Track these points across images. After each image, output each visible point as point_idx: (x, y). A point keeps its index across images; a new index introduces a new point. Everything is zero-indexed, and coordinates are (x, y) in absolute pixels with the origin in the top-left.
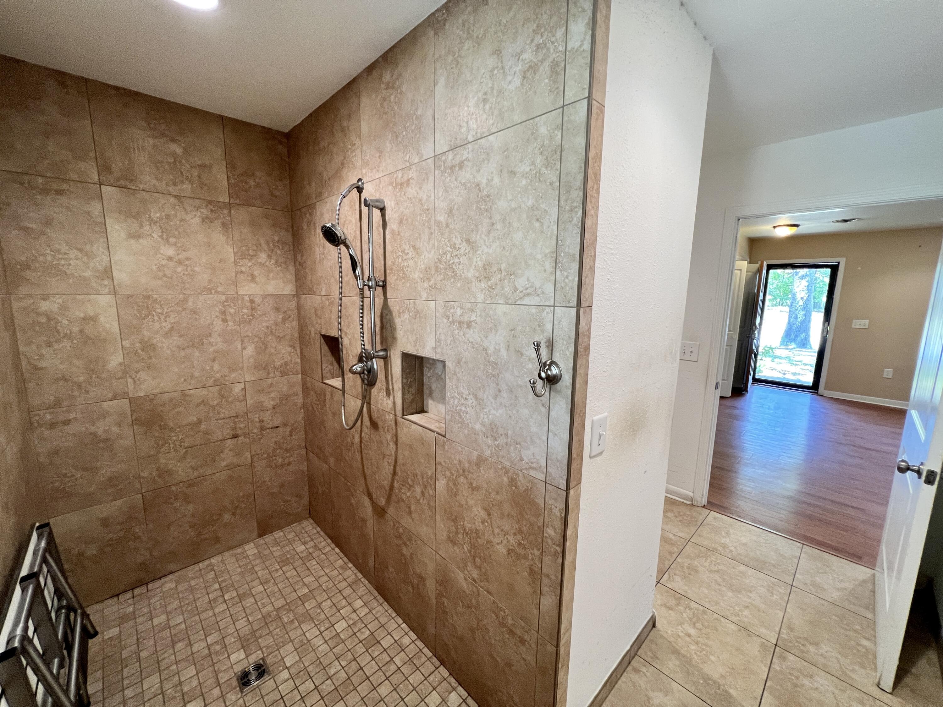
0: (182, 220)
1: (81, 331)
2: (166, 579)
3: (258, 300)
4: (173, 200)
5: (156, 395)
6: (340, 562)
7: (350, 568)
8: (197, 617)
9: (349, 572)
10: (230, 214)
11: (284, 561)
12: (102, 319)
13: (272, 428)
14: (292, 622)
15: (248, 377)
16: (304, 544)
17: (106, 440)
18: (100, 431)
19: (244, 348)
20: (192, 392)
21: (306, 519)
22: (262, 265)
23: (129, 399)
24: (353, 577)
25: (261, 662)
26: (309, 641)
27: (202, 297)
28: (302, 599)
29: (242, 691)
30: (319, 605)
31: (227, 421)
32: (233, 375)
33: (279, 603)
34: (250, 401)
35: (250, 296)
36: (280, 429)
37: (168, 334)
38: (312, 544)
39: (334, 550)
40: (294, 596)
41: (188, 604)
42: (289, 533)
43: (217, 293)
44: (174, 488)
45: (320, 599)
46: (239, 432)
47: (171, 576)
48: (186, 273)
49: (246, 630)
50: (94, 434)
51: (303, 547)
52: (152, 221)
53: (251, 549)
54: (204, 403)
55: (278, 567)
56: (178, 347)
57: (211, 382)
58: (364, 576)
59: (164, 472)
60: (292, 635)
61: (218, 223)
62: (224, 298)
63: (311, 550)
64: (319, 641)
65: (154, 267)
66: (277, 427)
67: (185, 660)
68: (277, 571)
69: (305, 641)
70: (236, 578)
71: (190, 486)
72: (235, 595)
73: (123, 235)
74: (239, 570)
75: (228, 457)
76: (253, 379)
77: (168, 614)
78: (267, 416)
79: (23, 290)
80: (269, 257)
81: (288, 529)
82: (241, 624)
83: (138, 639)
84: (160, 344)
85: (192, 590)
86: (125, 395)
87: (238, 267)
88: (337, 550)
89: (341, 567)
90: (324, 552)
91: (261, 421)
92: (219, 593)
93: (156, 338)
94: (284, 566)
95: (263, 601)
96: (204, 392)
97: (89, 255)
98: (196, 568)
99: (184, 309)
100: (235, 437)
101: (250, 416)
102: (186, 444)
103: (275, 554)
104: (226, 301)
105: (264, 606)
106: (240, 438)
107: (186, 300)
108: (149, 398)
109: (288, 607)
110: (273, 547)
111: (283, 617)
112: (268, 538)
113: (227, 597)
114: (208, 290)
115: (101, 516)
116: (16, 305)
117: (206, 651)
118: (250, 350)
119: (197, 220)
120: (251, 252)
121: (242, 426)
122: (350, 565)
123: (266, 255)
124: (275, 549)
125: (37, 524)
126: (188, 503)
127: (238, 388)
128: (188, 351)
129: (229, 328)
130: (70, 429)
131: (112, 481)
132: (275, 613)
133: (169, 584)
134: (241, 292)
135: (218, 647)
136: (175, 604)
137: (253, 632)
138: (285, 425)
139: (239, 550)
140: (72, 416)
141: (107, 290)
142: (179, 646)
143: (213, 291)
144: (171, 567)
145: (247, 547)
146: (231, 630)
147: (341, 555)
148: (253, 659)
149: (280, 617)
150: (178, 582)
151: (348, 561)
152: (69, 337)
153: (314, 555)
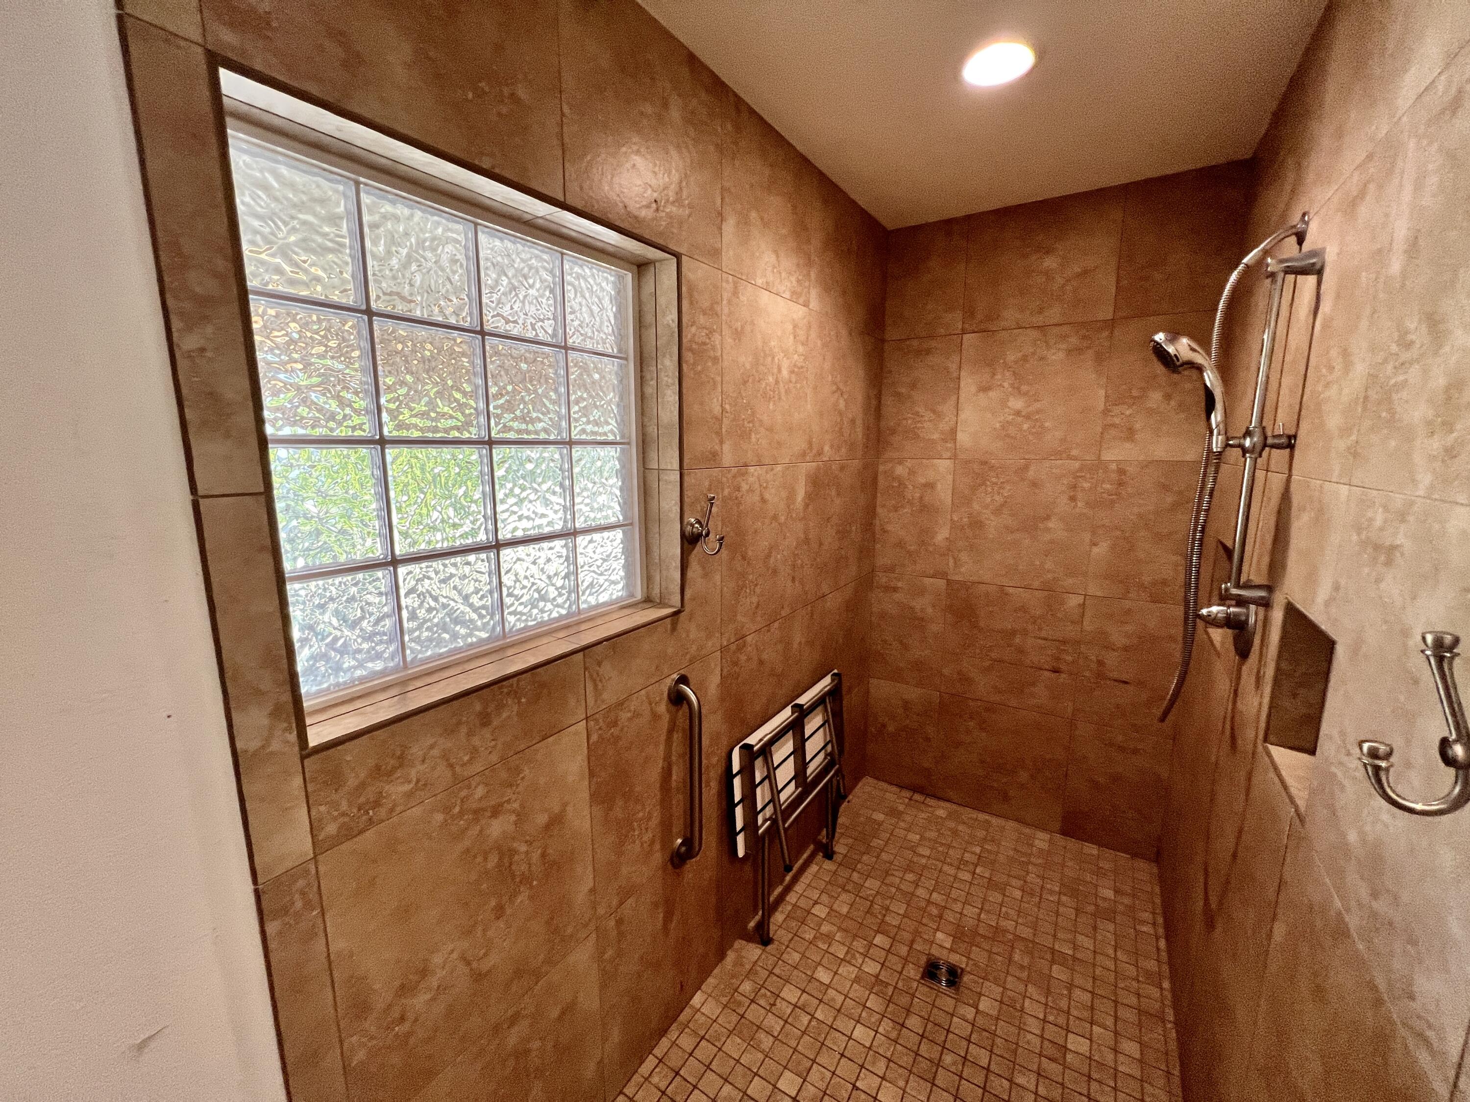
0: (1042, 359)
1: (921, 498)
2: (942, 803)
3: (1131, 470)
4: (1035, 334)
5: (973, 583)
6: (1151, 965)
7: (1161, 989)
8: (940, 864)
9: (1155, 992)
10: (1111, 336)
11: (1071, 889)
12: (939, 486)
13: (1115, 680)
14: (1022, 967)
15: (1094, 589)
16: (1117, 891)
17: (922, 619)
18: (918, 607)
19: (1095, 545)
20: (1011, 590)
21: (1149, 860)
22: (1150, 412)
23: (948, 580)
24: (1157, 1005)
25: (959, 971)
26: (1022, 1010)
27: (1047, 464)
28: (1056, 957)
29: (922, 978)
30: (1071, 986)
31: (1049, 643)
32: (1070, 581)
33: (1025, 932)
34: (1088, 625)
35: (1118, 462)
36: (1130, 688)
37: (998, 511)
38: (1127, 901)
39: (1157, 939)
40: (1048, 941)
41: (942, 844)
42: (1108, 859)
43: (1070, 458)
44: (971, 703)
45: (1079, 980)
46: (1063, 667)
47: (948, 805)
48: (1034, 430)
49: (969, 923)
50: (912, 608)
51: (1109, 894)
52: (1006, 366)
53: (1042, 840)
54: (1023, 609)
55: (1057, 889)
56: (1007, 527)
57: (1036, 584)
58: (1176, 1023)
59: (965, 679)
60: (1011, 981)
61: (1090, 353)
62: (1077, 464)
63: (1121, 908)
64: (1034, 1026)
65: (998, 425)
66: (1126, 683)
67: (905, 893)
68: (1051, 892)
69: (1018, 1006)
70: (1001, 858)
71: (987, 710)
72: (987, 875)
73: (973, 389)
74: (1011, 853)
75: (1040, 694)
76: (1099, 594)
77: (922, 838)
78: (1112, 659)
79: (889, 454)
80: (1168, 397)
81: (1109, 853)
82: (971, 911)
83: (889, 839)
84: (987, 522)
85: (955, 833)
86: (943, 575)
87: (1109, 418)
88: (1162, 944)
89: (1148, 974)
90: (1138, 927)
91: (1100, 663)
92: (974, 859)
93: (985, 514)
94: (1065, 895)
95: (1010, 911)
96: (1025, 595)
97: (939, 415)
98: (975, 814)
99: (1023, 480)
100: (1056, 671)
101: (1083, 648)
102: (993, 655)
103: (1067, 871)
104: (1081, 469)
105: (1007, 917)
106: (1063, 676)
107: (1026, 468)
108: (966, 586)
109: (1031, 947)
110: (1071, 859)
111: (1018, 951)
112: (1072, 844)
113: (978, 870)
114: (1057, 454)
115: (905, 697)
116: (881, 468)
117: (923, 904)
118: (1101, 550)
119: (1061, 355)
120: (1135, 393)
121: (1069, 658)
122: (1166, 985)
123: (1161, 394)
124: (1070, 864)
125: (836, 671)
126: (982, 729)
127: (1074, 601)
128: (1017, 536)
129: (1077, 510)
130: (897, 596)
131: (918, 666)
132: (1011, 937)
133: (942, 810)
134: (1107, 456)
135: (935, 911)
136: (933, 835)
137: (975, 933)
138: (1141, 684)
139: (1027, 831)
140: (900, 584)
141: (948, 454)
142: (910, 877)
143: (1064, 455)
144: (951, 794)
145: (1041, 835)
146: (958, 907)
147: (1164, 955)
148: (955, 959)
149: (1013, 947)
150: (950, 816)
151: (1167, 974)
152: (911, 503)
153: (1119, 918)
